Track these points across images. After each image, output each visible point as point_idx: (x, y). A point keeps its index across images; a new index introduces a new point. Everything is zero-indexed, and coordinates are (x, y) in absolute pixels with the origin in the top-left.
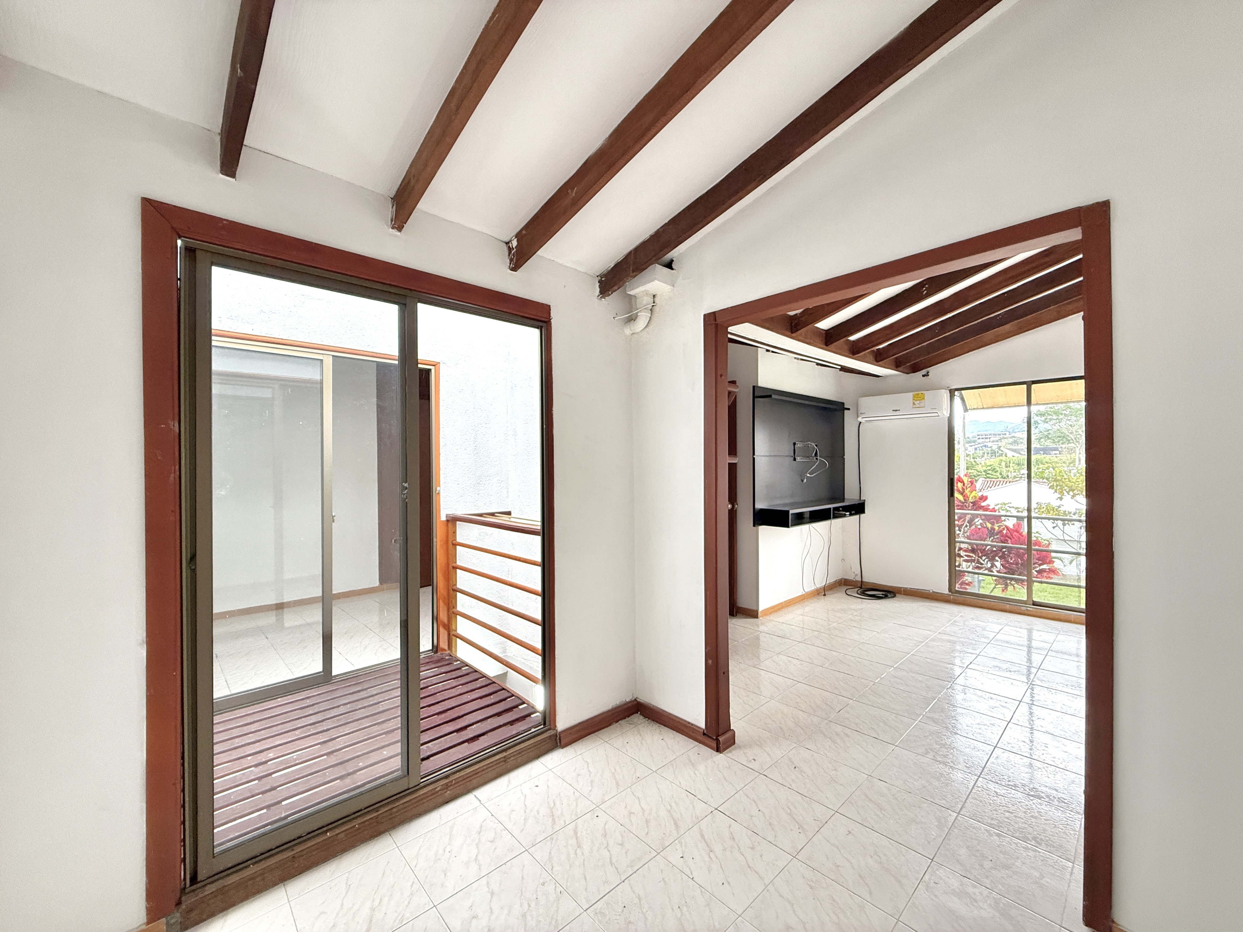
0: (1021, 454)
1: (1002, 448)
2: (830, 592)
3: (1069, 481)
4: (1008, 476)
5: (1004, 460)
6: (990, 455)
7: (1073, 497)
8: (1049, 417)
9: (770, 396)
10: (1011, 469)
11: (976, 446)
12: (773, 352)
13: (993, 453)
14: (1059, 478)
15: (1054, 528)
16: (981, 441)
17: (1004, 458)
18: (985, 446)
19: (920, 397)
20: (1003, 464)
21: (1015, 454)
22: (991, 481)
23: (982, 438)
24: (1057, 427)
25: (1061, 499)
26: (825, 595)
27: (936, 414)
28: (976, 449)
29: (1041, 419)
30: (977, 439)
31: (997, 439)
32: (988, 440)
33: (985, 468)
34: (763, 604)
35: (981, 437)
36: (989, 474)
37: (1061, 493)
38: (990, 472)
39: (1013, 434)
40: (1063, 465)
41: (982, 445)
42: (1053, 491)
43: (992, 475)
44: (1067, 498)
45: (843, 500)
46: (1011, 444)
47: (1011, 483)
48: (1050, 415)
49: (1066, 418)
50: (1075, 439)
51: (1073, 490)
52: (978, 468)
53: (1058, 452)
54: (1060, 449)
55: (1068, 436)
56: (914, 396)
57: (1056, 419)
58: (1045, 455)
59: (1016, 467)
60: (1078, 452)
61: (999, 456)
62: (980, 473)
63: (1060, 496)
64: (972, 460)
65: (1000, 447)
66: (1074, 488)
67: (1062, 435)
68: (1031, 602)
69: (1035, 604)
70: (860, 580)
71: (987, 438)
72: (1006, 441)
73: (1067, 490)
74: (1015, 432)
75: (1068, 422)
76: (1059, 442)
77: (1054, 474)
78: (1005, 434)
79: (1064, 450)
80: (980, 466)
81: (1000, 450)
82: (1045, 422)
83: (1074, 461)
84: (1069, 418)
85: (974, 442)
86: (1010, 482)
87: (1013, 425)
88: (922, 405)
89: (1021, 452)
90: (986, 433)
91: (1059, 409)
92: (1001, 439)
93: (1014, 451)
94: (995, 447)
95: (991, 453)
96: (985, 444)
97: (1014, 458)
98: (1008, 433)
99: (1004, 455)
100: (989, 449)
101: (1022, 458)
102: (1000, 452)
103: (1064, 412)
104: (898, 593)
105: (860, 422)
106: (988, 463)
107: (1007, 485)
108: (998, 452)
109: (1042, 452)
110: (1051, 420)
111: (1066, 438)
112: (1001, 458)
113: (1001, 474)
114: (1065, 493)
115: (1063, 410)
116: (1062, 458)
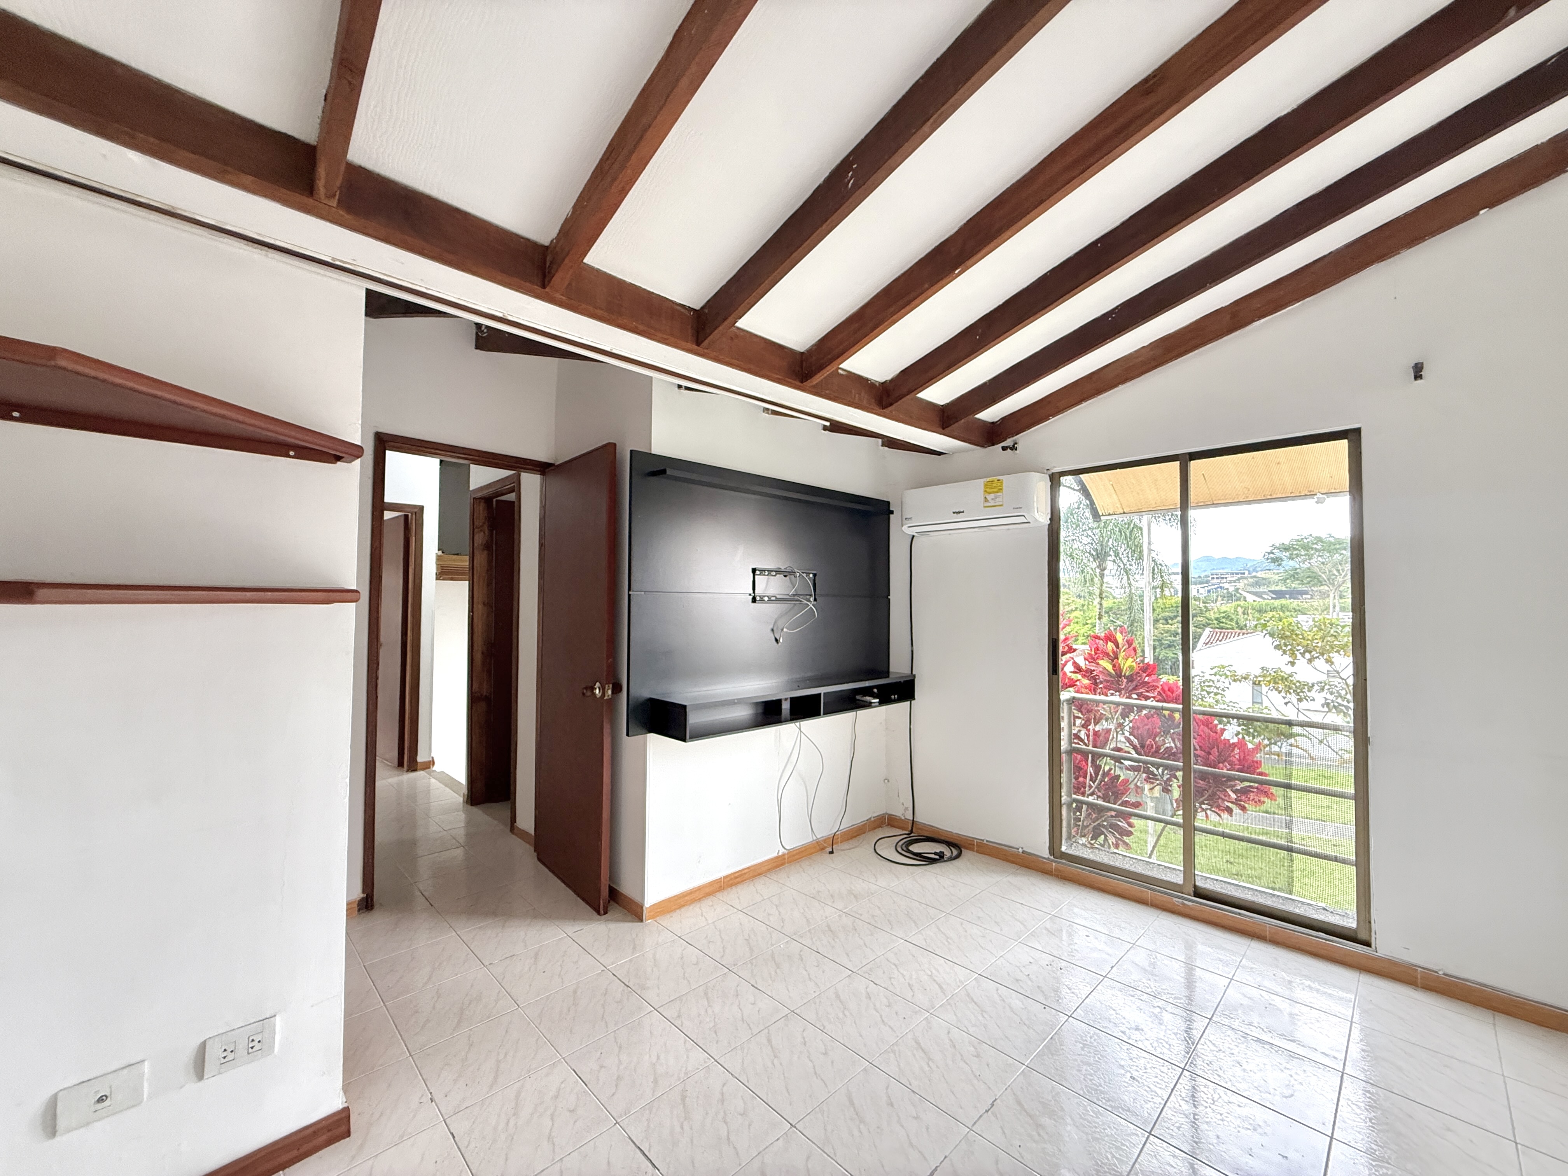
0: (1264, 599)
1: (1240, 591)
2: (846, 846)
3: (1304, 638)
4: (1246, 626)
5: (1242, 605)
6: (1226, 599)
7: (1310, 661)
8: (1295, 552)
9: (663, 472)
10: (1250, 617)
11: (1210, 588)
12: (687, 388)
13: (1230, 597)
14: (1288, 634)
15: (1286, 704)
16: (1215, 581)
17: (1242, 603)
18: (1221, 587)
19: (995, 487)
20: (1240, 610)
21: (1258, 599)
22: (1221, 633)
23: (1217, 578)
24: (1306, 565)
25: (1293, 664)
26: (832, 852)
27: (1022, 519)
28: (1209, 591)
29: (1286, 554)
30: (1210, 579)
31: (1234, 579)
32: (1224, 580)
33: (1217, 616)
34: (653, 895)
35: (1215, 576)
36: (1223, 623)
37: (1293, 654)
38: (1224, 620)
39: (1254, 574)
40: (1316, 612)
41: (1216, 586)
42: (1281, 652)
43: (1226, 624)
44: (1301, 662)
45: (886, 673)
46: (1252, 585)
47: (1246, 636)
48: (1297, 549)
49: (1317, 553)
50: (1329, 580)
51: (1310, 652)
52: (1208, 615)
53: (1309, 596)
54: (1310, 593)
55: (1320, 576)
56: (986, 486)
57: (1305, 555)
58: (1292, 600)
59: (1257, 615)
60: (1332, 596)
61: (1237, 600)
62: (1211, 622)
63: (1291, 659)
64: (1202, 605)
65: (1239, 589)
66: (1310, 648)
67: (1314, 575)
68: (1192, 890)
69: (1199, 893)
70: (912, 819)
71: (1223, 578)
72: (1245, 581)
73: (1302, 651)
74: (1257, 572)
75: (1320, 559)
76: (1309, 583)
77: (1280, 627)
78: (1244, 574)
79: (1316, 594)
80: (1212, 612)
81: (1238, 593)
82: (1291, 558)
83: (1327, 608)
84: (1321, 554)
85: (1207, 582)
86: (1243, 634)
87: (1255, 563)
88: (999, 501)
89: (1264, 596)
90: (1221, 571)
91: (1308, 542)
92: (1239, 579)
93: (1255, 594)
94: (1231, 589)
95: (1228, 597)
96: (1221, 585)
97: (1255, 604)
98: (1247, 572)
99: (1242, 599)
100: (1225, 591)
101: (1264, 603)
102: (1238, 595)
103: (1315, 546)
104: (966, 848)
105: (913, 536)
106: (1223, 608)
107: (1240, 637)
108: (1235, 595)
109: (1287, 596)
110: (1297, 555)
111: (1318, 579)
112: (1238, 602)
113: (1237, 623)
114: (1299, 656)
115: (1313, 544)
116: (1313, 604)
